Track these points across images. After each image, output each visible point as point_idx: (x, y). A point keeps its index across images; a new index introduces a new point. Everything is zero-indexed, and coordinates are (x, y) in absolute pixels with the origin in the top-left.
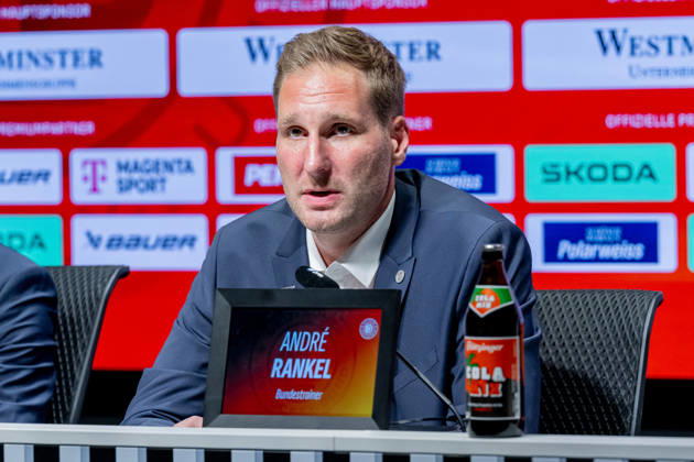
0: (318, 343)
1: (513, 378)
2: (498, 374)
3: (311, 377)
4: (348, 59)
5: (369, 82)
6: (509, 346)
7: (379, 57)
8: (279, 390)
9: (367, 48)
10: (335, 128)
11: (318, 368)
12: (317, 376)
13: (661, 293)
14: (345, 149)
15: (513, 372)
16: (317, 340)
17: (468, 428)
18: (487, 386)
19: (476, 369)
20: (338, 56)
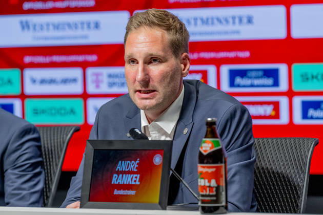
0: (134, 167)
1: (221, 184)
2: (213, 183)
3: (130, 183)
5: (169, 36)
6: (218, 169)
7: (175, 24)
8: (116, 190)
9: (168, 20)
10: (151, 60)
11: (134, 179)
12: (133, 183)
13: (317, 139)
14: (156, 70)
15: (221, 182)
16: (133, 165)
17: (200, 209)
18: (208, 189)
19: (202, 180)
20: (153, 23)
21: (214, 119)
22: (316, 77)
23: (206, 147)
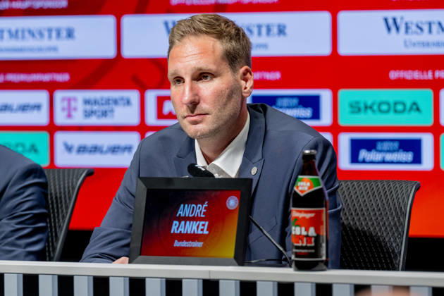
0: (201, 212)
1: (321, 234)
2: (312, 232)
3: (196, 232)
4: (207, 33)
6: (319, 214)
7: (228, 30)
8: (176, 241)
10: (201, 75)
11: (201, 227)
12: (200, 232)
13: (418, 182)
15: (321, 230)
16: (200, 210)
17: (293, 265)
18: (305, 239)
19: (298, 228)
20: (200, 31)
21: (313, 151)
22: (371, 108)
23: (303, 186)
